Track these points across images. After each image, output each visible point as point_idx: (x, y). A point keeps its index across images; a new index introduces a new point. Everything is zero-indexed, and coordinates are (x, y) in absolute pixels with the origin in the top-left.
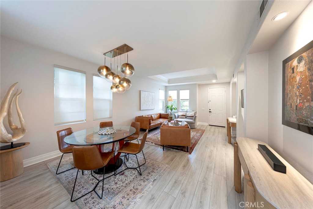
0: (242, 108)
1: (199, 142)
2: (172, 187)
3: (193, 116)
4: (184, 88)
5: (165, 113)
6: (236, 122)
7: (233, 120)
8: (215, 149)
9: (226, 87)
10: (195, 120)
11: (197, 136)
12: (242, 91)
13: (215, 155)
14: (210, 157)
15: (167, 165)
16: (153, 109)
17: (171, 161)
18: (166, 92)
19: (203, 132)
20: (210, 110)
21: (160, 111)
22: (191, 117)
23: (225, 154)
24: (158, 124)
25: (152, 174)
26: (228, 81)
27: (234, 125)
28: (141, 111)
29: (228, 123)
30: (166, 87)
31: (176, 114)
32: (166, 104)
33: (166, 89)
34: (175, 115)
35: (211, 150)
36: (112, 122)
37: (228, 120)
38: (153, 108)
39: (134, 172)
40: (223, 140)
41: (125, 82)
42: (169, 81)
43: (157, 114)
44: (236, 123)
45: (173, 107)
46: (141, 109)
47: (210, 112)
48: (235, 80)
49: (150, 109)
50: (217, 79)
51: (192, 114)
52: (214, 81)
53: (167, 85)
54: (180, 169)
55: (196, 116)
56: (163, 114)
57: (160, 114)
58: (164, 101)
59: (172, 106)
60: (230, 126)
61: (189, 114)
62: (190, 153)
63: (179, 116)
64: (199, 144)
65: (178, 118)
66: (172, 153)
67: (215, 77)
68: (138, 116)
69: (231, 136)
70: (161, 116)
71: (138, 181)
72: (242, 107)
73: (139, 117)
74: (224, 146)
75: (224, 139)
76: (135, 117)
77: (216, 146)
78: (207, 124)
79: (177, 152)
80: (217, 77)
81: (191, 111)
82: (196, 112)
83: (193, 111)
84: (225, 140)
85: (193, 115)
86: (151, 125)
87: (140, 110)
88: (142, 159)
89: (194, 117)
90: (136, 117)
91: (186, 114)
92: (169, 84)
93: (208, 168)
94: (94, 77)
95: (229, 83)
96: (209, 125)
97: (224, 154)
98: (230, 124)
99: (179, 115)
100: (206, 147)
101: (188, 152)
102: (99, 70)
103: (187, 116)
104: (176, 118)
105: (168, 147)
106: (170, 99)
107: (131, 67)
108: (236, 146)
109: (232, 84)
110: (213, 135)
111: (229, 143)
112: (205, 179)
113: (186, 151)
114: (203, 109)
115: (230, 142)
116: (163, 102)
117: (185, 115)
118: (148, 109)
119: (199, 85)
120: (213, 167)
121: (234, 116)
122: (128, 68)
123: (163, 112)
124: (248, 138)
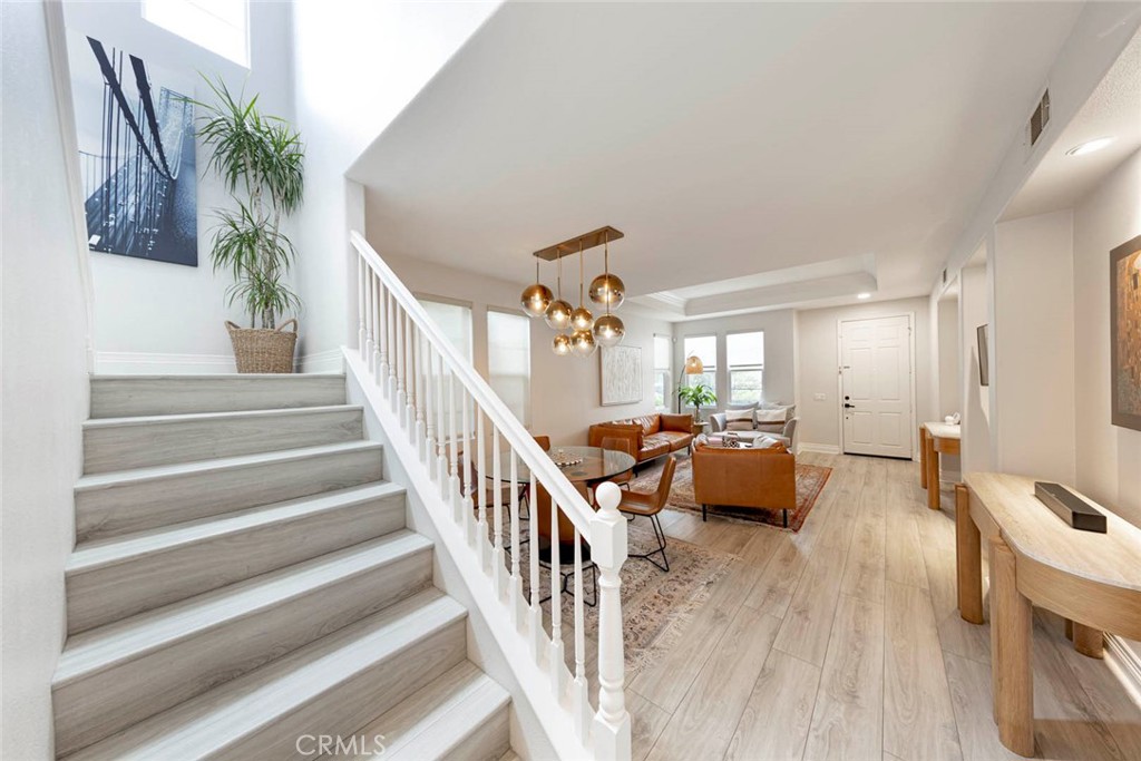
0: (983, 389)
1: (817, 502)
2: (765, 600)
3: (783, 423)
4: (744, 326)
5: (674, 411)
6: (959, 437)
7: (948, 429)
8: (882, 522)
9: (912, 315)
10: (790, 433)
11: (805, 487)
12: (981, 331)
13: (884, 539)
14: (866, 542)
15: (732, 556)
16: (637, 403)
17: (738, 545)
18: (674, 343)
19: (825, 475)
20: (847, 398)
21: (657, 408)
22: (775, 426)
23: (921, 535)
24: (662, 447)
25: (695, 570)
26: (921, 290)
27: (951, 445)
28: (602, 409)
29: (927, 442)
30: (674, 325)
31: (718, 417)
32: (674, 384)
33: (676, 332)
34: (713, 419)
35: (866, 524)
36: (547, 438)
37: (923, 431)
38: (636, 399)
39: (642, 564)
40: (908, 498)
41: (608, 327)
42: (689, 307)
43: (650, 417)
44: (958, 440)
45: (704, 391)
46: (605, 401)
47: (847, 406)
48: (953, 289)
49: (628, 400)
50: (876, 289)
51: (776, 416)
52: (864, 296)
53: (681, 318)
54: (774, 566)
55: (795, 421)
56: (669, 417)
57: (661, 419)
58: (670, 373)
59: (700, 391)
60: (936, 449)
61: (767, 414)
62: (796, 531)
63: (727, 422)
64: (819, 507)
65: (725, 428)
66: (734, 529)
67: (871, 281)
68: (597, 423)
69: (941, 488)
70: (663, 425)
71: (665, 583)
72: (982, 384)
73: (600, 425)
74: (912, 516)
75: (912, 496)
76: (587, 426)
77: (884, 514)
78: (835, 450)
79: (749, 526)
80: (876, 281)
81: (772, 404)
82: (793, 408)
83: (779, 404)
84: (916, 500)
85: (784, 419)
86: (644, 450)
87: (601, 404)
88: (650, 538)
89: (786, 426)
90: (591, 427)
91: (755, 414)
92: (687, 315)
93: (863, 567)
94: (490, 313)
95: (927, 297)
96: (846, 453)
97: (918, 538)
98: (936, 443)
99: (728, 419)
100: (847, 516)
101: (785, 526)
102: (527, 298)
103: (760, 423)
104: (716, 428)
105: (714, 511)
106: (694, 365)
107: (616, 284)
108: (962, 492)
109: (940, 303)
110: (865, 484)
111: (931, 507)
112: (860, 591)
113: (779, 525)
114: (819, 396)
115: (935, 504)
116: (665, 377)
117: (750, 417)
118: (623, 401)
119: (801, 313)
120: (882, 566)
121: (949, 418)
122: (606, 287)
123: (667, 411)
124: (1003, 472)
